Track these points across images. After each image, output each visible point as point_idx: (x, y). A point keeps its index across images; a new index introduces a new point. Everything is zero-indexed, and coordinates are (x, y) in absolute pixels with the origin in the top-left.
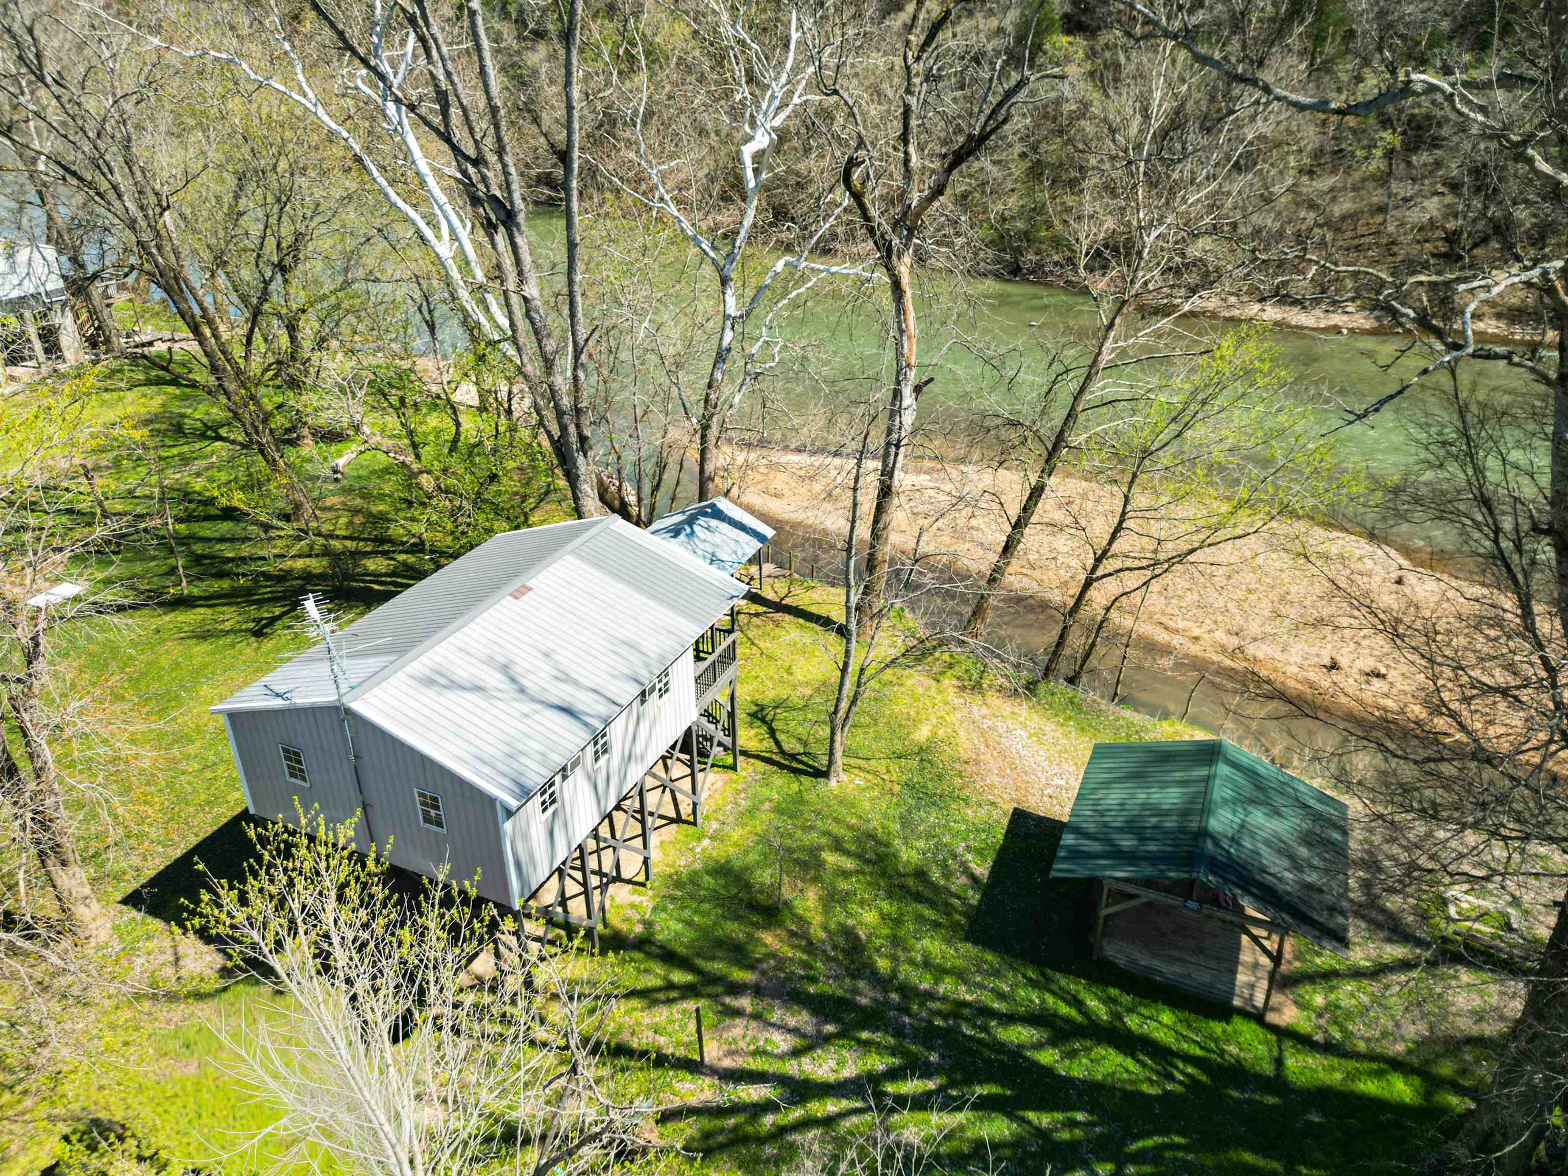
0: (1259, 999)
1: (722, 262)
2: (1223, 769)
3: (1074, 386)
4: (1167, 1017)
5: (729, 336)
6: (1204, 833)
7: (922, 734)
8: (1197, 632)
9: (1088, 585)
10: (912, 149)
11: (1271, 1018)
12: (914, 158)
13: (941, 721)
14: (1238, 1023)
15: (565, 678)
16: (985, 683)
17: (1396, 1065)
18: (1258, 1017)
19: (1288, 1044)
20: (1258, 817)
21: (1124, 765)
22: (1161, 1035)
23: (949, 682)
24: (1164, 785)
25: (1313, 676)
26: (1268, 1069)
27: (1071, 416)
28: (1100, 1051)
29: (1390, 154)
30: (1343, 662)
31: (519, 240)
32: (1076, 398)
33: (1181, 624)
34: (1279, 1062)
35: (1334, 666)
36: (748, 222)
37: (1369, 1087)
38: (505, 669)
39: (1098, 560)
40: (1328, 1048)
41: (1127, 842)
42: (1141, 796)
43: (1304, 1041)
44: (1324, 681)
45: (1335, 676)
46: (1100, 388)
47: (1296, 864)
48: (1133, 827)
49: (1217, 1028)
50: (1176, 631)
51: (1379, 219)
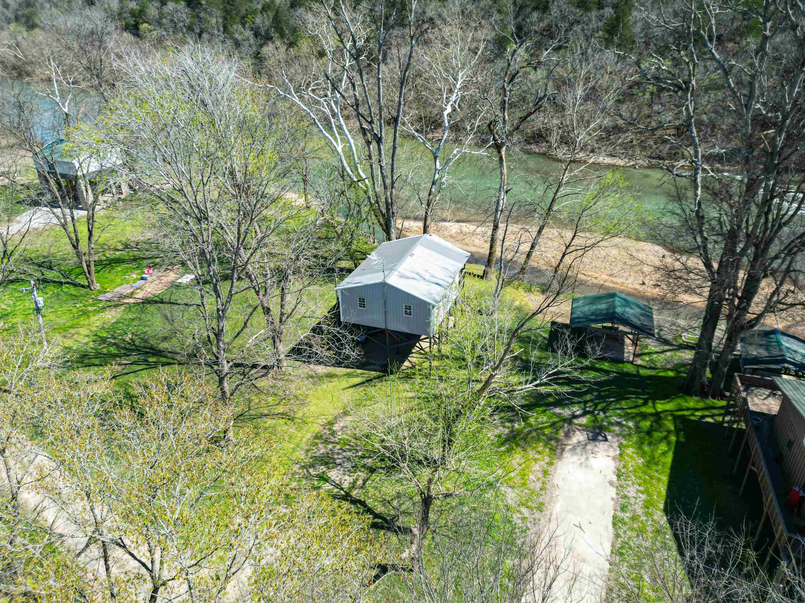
0: (631, 359)
1: (434, 151)
2: (617, 299)
3: (554, 190)
4: (606, 364)
5: (437, 176)
6: (614, 313)
7: (517, 303)
8: (596, 276)
9: (563, 256)
10: (506, 114)
11: (635, 363)
12: (507, 117)
13: (522, 300)
14: (626, 364)
15: (433, 276)
16: (532, 289)
17: (669, 369)
18: (632, 363)
19: (640, 368)
20: (628, 309)
21: (588, 301)
22: (605, 368)
23: (520, 289)
24: (601, 304)
25: (638, 287)
26: (635, 373)
27: (553, 200)
28: (590, 372)
29: (652, 94)
30: (646, 282)
31: (382, 147)
32: (555, 194)
33: (590, 273)
34: (638, 372)
35: (644, 284)
36: (445, 137)
37: (662, 374)
38: (418, 274)
39: (567, 247)
40: (651, 368)
41: (593, 317)
42: (594, 307)
43: (644, 367)
44: (641, 288)
45: (643, 287)
46: (563, 191)
47: (639, 320)
48: (593, 314)
49: (620, 365)
50: (589, 276)
51: (649, 120)
